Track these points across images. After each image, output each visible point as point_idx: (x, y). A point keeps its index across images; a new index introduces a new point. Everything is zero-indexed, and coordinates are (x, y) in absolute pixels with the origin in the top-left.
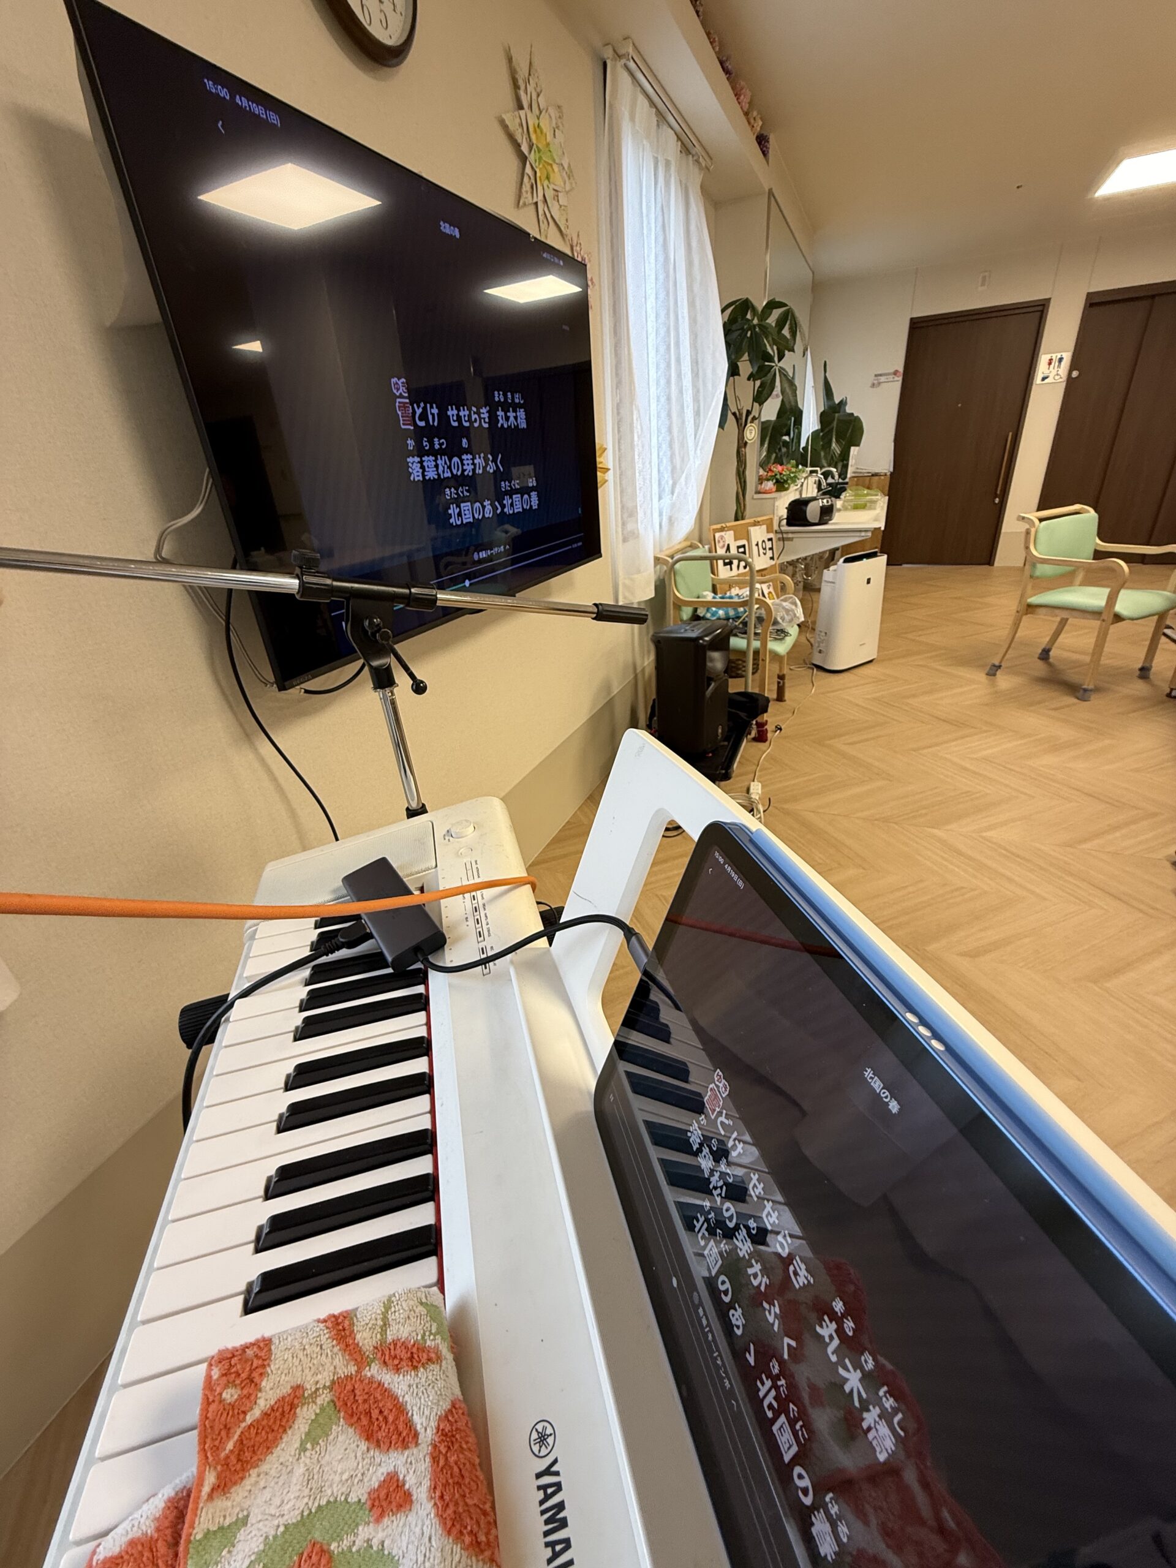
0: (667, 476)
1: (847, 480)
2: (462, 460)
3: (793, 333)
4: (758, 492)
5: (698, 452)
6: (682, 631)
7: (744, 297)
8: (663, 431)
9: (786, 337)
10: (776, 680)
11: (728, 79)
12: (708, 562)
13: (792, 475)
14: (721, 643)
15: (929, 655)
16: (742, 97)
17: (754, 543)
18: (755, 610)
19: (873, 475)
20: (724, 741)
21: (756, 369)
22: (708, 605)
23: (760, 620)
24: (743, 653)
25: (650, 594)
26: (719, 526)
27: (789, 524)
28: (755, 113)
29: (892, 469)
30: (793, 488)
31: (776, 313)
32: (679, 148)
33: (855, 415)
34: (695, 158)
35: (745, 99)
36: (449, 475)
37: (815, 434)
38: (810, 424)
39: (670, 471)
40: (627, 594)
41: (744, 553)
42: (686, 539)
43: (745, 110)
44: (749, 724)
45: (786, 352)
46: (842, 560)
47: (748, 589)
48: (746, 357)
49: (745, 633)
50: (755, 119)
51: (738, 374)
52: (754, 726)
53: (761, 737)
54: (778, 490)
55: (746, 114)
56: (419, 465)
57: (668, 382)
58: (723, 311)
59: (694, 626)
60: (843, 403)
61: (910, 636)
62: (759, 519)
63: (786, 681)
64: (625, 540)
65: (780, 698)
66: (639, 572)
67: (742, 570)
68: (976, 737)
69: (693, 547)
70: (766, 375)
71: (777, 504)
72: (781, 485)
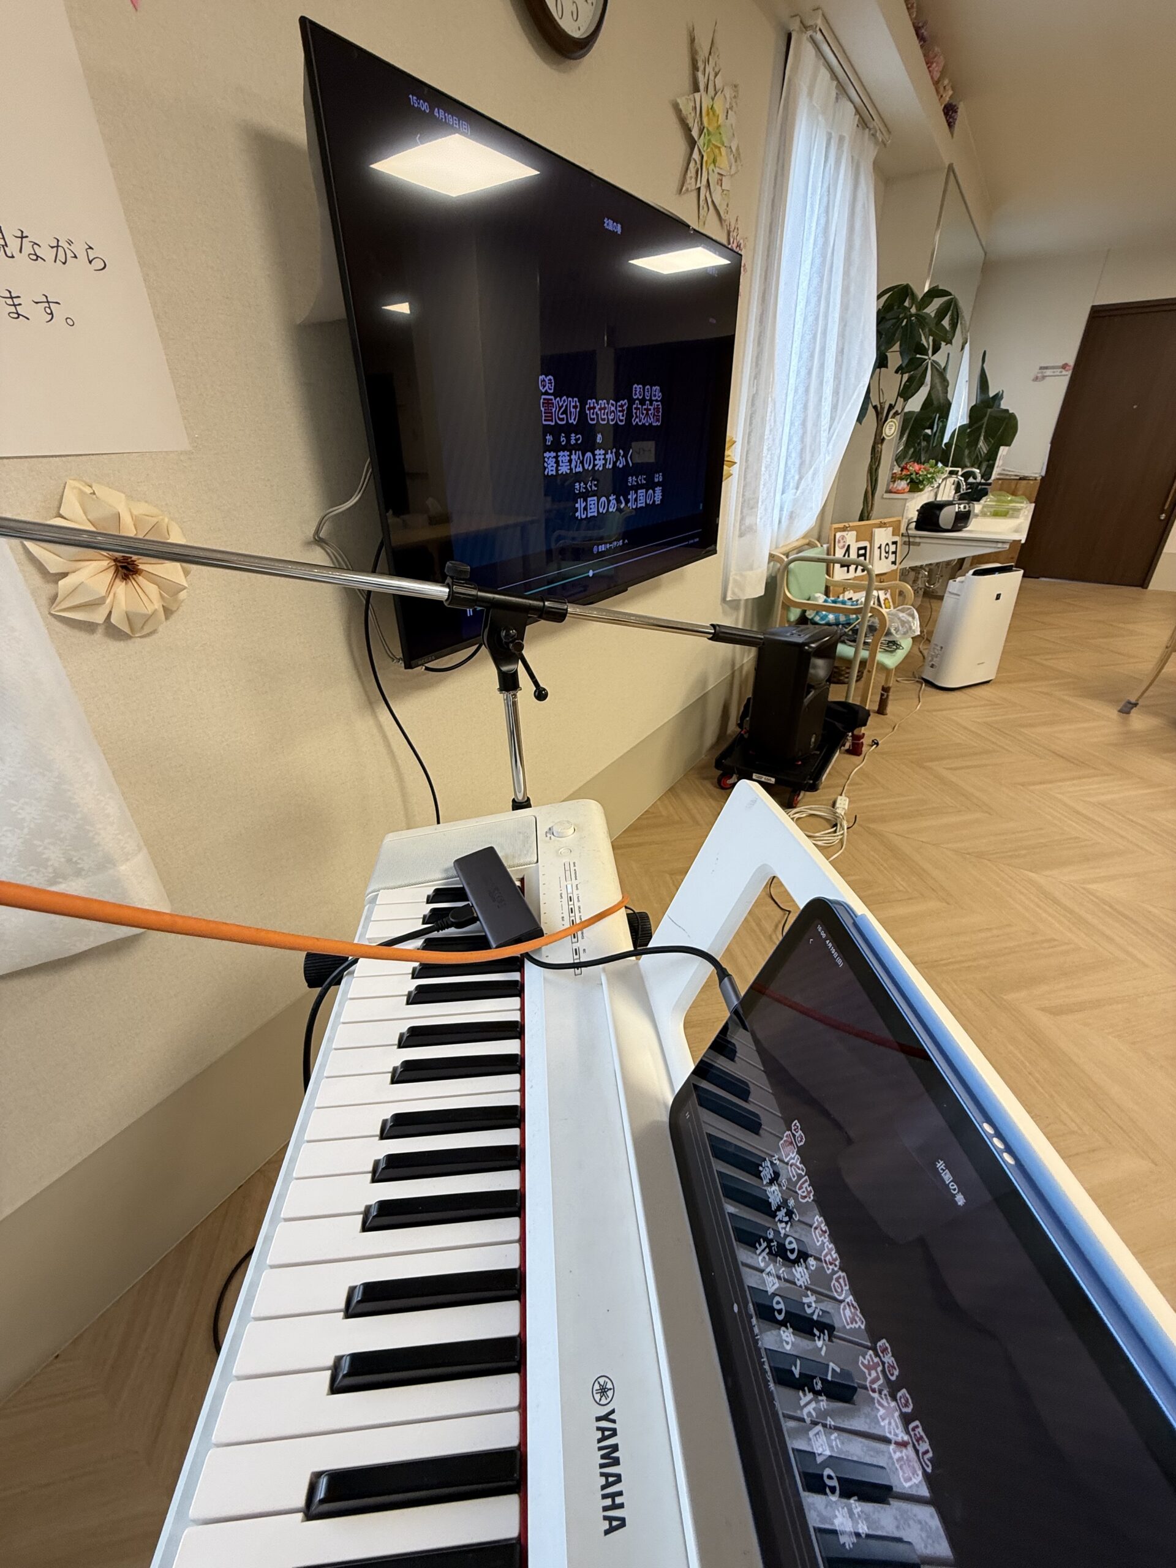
0: (794, 472)
1: (990, 481)
2: (594, 455)
3: (954, 325)
4: (889, 491)
5: (831, 446)
6: (788, 634)
7: (905, 283)
8: (796, 424)
9: (945, 328)
10: (880, 691)
11: (922, 47)
12: (824, 565)
13: (929, 476)
14: (827, 651)
15: (1053, 682)
16: (935, 65)
17: (877, 545)
18: (868, 619)
19: (1021, 479)
20: (816, 750)
21: (906, 361)
22: (818, 608)
23: (872, 629)
24: (849, 662)
25: (760, 592)
26: (841, 525)
27: (917, 528)
28: (946, 82)
29: (1043, 474)
30: (928, 489)
31: (938, 302)
32: (856, 122)
33: (1011, 411)
34: (872, 132)
35: (937, 69)
36: (581, 469)
37: (962, 428)
38: (958, 417)
39: (797, 466)
40: (736, 590)
41: (864, 555)
42: (804, 537)
43: (936, 79)
44: (845, 736)
45: (943, 344)
46: (971, 572)
47: (864, 594)
48: (897, 347)
49: (854, 641)
50: (945, 87)
51: (886, 367)
52: (850, 738)
53: (856, 750)
54: (911, 491)
55: (936, 83)
56: (554, 460)
57: (809, 373)
58: (879, 297)
59: (802, 631)
60: (998, 397)
61: (1037, 659)
62: (886, 520)
63: (890, 694)
64: (741, 535)
65: (881, 710)
66: (751, 568)
67: (859, 573)
68: (1095, 779)
69: (811, 545)
70: (916, 369)
71: (907, 504)
72: (915, 486)
